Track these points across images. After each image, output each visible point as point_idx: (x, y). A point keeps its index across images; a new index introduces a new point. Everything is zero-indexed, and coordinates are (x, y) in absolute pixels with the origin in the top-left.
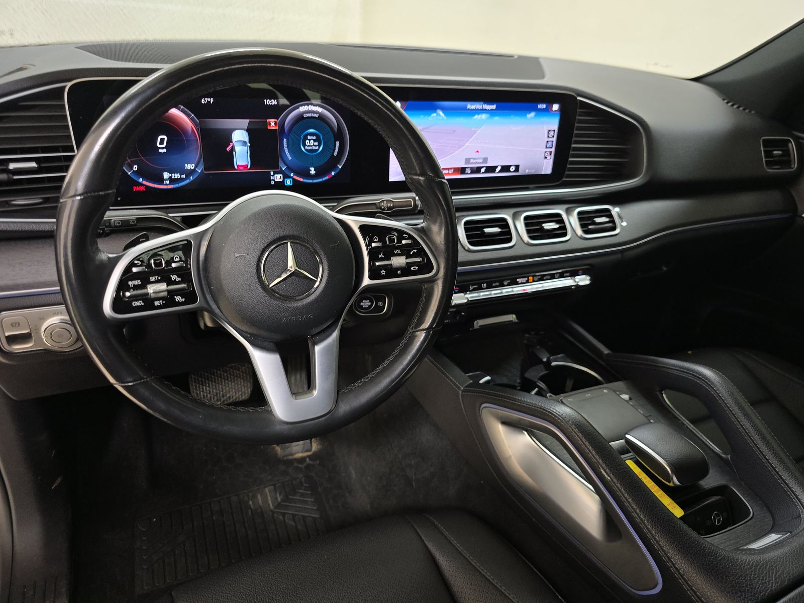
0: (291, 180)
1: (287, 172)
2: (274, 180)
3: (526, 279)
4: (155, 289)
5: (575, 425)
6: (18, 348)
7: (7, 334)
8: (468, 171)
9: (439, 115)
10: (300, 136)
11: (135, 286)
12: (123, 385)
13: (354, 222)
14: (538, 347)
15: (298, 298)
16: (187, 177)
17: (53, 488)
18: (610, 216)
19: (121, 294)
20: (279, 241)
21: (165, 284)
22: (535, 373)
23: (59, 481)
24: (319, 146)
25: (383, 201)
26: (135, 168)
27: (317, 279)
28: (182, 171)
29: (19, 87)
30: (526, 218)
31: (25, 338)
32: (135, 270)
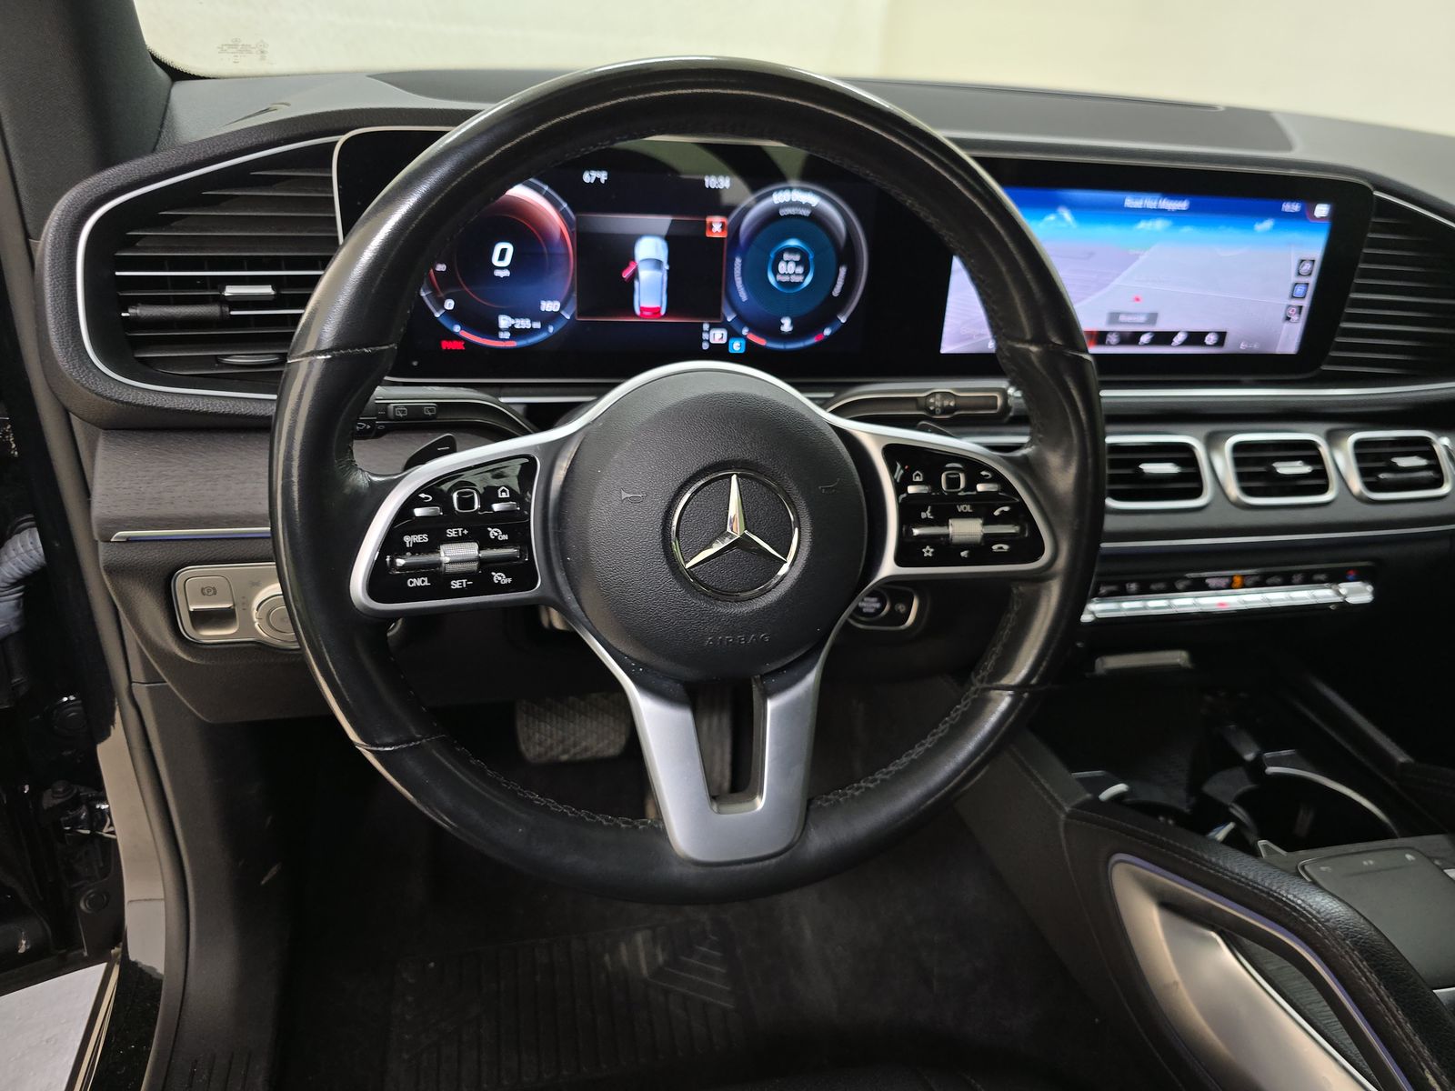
0: (743, 342)
1: (736, 327)
2: (708, 341)
3: (1227, 580)
4: (457, 554)
5: (1361, 952)
6: (210, 634)
7: (192, 609)
8: (1113, 339)
9: (1061, 218)
10: (769, 254)
11: (415, 544)
12: (375, 749)
13: (872, 437)
14: (1232, 726)
15: (743, 595)
16: (544, 327)
17: (263, 882)
18: (1430, 454)
19: (388, 560)
20: (716, 471)
21: (475, 546)
22: (1227, 787)
23: (274, 870)
24: (805, 274)
25: (933, 394)
26: (449, 305)
27: (786, 557)
28: (536, 314)
29: (252, 141)
30: (1238, 448)
31: (224, 617)
32: (418, 512)
